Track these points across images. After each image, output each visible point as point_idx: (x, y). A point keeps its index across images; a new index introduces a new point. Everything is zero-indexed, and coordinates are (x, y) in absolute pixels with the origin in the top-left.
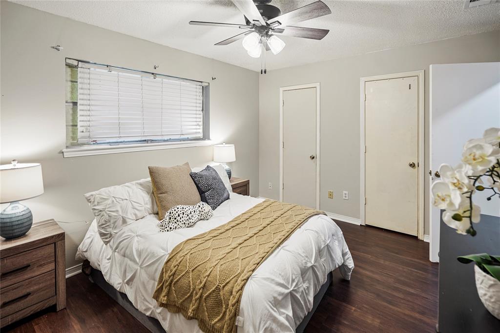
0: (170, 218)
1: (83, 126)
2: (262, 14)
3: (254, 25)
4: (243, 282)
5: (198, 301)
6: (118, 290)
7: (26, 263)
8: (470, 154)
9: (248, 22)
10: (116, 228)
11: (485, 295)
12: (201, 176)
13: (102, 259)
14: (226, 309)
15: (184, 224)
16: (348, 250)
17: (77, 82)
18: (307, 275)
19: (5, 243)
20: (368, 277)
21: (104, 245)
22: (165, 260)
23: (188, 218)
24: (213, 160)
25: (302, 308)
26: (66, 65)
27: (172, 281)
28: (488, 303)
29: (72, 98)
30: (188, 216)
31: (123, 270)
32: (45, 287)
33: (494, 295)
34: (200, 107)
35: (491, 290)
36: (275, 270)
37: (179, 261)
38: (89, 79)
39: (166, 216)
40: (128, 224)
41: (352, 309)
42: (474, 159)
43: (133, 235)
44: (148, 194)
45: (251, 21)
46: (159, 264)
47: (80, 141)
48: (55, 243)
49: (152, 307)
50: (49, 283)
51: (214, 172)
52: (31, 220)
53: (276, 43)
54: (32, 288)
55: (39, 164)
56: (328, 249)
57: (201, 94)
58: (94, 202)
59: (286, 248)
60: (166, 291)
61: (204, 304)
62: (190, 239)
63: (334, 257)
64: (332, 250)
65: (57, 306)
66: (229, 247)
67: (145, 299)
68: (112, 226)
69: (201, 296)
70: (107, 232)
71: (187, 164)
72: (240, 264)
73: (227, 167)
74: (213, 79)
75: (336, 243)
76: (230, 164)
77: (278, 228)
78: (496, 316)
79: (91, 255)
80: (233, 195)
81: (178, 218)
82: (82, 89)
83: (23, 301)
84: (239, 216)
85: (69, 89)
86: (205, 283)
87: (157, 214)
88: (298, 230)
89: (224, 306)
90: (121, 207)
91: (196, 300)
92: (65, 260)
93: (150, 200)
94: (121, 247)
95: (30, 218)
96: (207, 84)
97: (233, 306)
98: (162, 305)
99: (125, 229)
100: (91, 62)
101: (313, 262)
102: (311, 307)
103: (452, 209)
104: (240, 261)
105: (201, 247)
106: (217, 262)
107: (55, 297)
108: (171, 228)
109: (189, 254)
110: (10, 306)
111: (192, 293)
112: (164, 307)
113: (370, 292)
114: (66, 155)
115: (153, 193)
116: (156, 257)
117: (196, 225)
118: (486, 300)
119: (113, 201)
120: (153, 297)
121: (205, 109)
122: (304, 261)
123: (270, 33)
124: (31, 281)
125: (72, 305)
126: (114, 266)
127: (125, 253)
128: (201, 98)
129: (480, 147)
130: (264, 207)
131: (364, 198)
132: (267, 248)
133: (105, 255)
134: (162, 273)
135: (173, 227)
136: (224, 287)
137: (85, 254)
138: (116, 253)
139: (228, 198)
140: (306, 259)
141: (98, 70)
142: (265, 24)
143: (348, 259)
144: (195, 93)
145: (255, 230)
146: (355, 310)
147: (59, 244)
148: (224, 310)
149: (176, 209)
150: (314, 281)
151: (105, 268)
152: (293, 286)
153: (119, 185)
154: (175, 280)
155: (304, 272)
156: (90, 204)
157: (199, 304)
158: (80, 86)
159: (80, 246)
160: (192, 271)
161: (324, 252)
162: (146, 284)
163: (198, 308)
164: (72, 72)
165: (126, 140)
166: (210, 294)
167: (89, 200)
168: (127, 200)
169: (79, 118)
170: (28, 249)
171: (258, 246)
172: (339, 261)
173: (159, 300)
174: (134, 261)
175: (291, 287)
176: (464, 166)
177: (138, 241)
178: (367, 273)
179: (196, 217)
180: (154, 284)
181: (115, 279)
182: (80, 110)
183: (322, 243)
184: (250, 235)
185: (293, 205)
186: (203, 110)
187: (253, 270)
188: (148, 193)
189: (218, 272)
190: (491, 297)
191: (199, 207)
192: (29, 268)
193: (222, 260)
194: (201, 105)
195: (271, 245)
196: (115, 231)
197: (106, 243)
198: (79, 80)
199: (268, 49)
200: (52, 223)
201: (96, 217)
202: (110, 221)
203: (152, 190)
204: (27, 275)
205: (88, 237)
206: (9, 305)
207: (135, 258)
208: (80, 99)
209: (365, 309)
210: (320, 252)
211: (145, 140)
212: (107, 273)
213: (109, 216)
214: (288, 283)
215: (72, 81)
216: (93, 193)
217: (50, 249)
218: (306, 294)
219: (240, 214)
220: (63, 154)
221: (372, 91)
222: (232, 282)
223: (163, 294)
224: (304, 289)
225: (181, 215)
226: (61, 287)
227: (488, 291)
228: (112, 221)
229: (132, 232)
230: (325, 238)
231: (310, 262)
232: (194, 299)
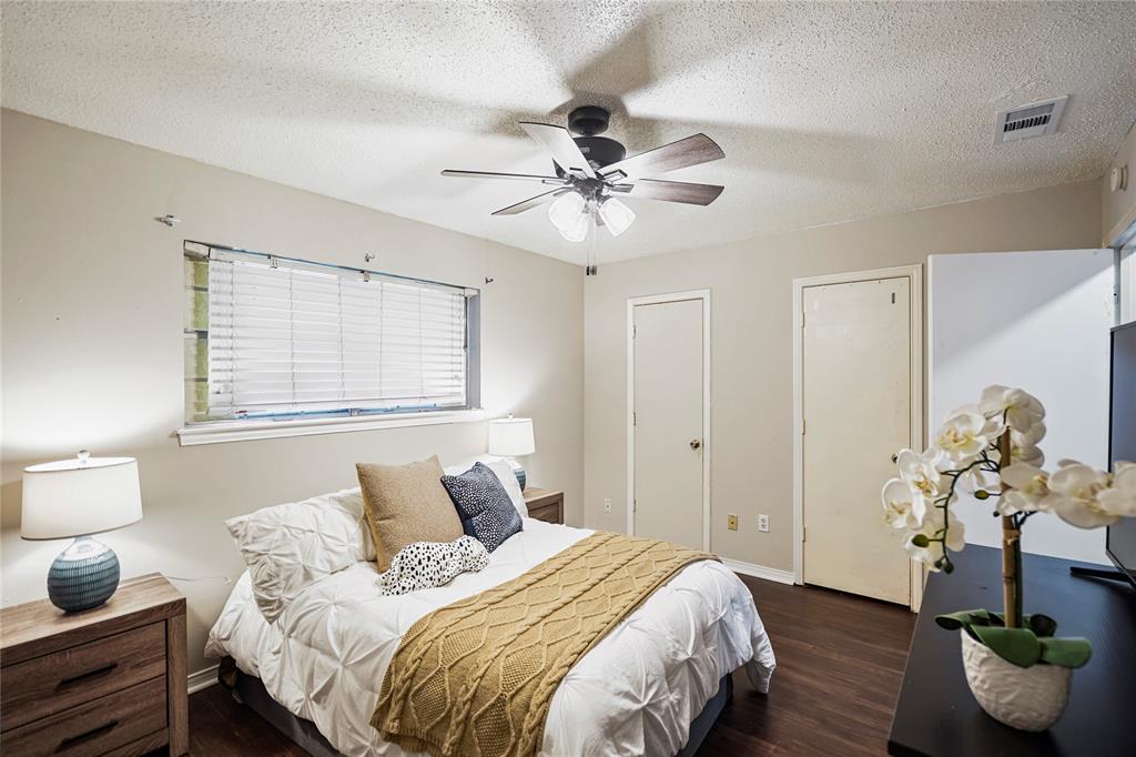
0: (402, 568)
1: (219, 381)
2: (587, 156)
3: (572, 176)
4: (551, 687)
5: (461, 727)
6: (296, 713)
7: (108, 660)
8: (949, 432)
9: (560, 172)
10: (290, 588)
11: (975, 678)
12: (464, 484)
13: (261, 653)
14: (518, 738)
15: (431, 579)
16: (763, 631)
17: (206, 290)
18: (678, 678)
19: (66, 619)
20: (804, 686)
21: (267, 623)
22: (395, 650)
23: (438, 567)
24: (487, 452)
25: (666, 741)
26: (185, 255)
27: (408, 690)
28: (979, 693)
29: (196, 323)
30: (438, 563)
31: (306, 672)
32: (146, 709)
33: (988, 678)
34: (460, 340)
35: (984, 669)
36: (615, 665)
37: (423, 651)
38: (232, 283)
39: (393, 564)
40: (316, 580)
41: (768, 748)
42: (955, 441)
43: (328, 602)
44: (356, 520)
45: (566, 169)
46: (382, 658)
47: (214, 411)
48: (166, 621)
49: (368, 744)
50: (153, 701)
51: (490, 476)
52: (117, 573)
53: (617, 213)
54: (120, 712)
55: (133, 459)
56: (722, 627)
57: (463, 313)
58: (245, 535)
59: (636, 624)
60: (396, 710)
61: (475, 732)
62: (444, 609)
63: (734, 645)
64: (730, 630)
65: (171, 749)
66: (523, 623)
67: (353, 730)
68: (283, 585)
69: (468, 717)
70: (272, 596)
71: (435, 459)
72: (544, 654)
73: (517, 466)
74: (487, 281)
75: (740, 616)
76: (523, 458)
77: (622, 586)
78: (992, 714)
79: (237, 647)
80: (530, 523)
81: (419, 568)
82: (216, 303)
83: (102, 738)
84: (542, 564)
85: (191, 305)
86: (476, 691)
87: (375, 561)
88: (662, 590)
89: (514, 734)
90: (301, 546)
91: (458, 724)
92: (186, 656)
93: (360, 532)
94: (302, 628)
95: (114, 571)
96: (475, 293)
97: (530, 732)
98: (390, 737)
99: (311, 590)
100: (235, 248)
101: (690, 651)
102: (684, 739)
103: (914, 527)
104: (545, 648)
105: (467, 623)
106: (499, 651)
107: (166, 731)
108: (404, 588)
109: (443, 637)
110: (77, 748)
111: (450, 711)
112: (393, 742)
113: (808, 716)
114: (185, 441)
115: (365, 518)
116: (376, 644)
117: (454, 583)
118: (977, 688)
119: (285, 535)
120: (371, 724)
121: (471, 344)
122: (672, 650)
123: (605, 192)
124: (119, 697)
125: (201, 747)
126: (288, 665)
127: (310, 639)
128: (463, 321)
129: (966, 420)
130: (592, 545)
131: (802, 530)
132: (597, 623)
133: (268, 643)
134: (389, 674)
135: (407, 586)
136: (513, 697)
137: (225, 644)
138: (291, 641)
139: (520, 529)
140: (677, 645)
141: (248, 264)
142: (595, 176)
143: (763, 649)
144: (449, 312)
145: (575, 591)
146: (776, 751)
147: (174, 621)
148: (513, 740)
149: (414, 549)
150: (691, 692)
151: (268, 671)
152: (649, 698)
153: (295, 502)
154: (416, 688)
155: (671, 670)
156: (235, 540)
157: (464, 731)
158: (212, 298)
159: (215, 629)
160: (450, 669)
161: (713, 633)
162: (355, 699)
163: (461, 740)
164: (196, 268)
165: (306, 410)
166: (485, 711)
167: (234, 534)
168: (312, 532)
169: (212, 365)
170: (113, 632)
171: (580, 619)
172: (744, 651)
173: (384, 728)
174: (331, 654)
175: (645, 698)
176: (938, 452)
177: (337, 615)
178: (804, 678)
179: (453, 566)
180: (372, 698)
181: (290, 693)
182: (213, 348)
183: (709, 615)
184: (564, 599)
185: (652, 542)
186: (466, 346)
187: (571, 666)
188: (356, 518)
189: (502, 669)
190: (983, 682)
191: (461, 545)
192: (114, 670)
193: (508, 648)
194: (463, 336)
195: (606, 618)
196: (289, 596)
197: (271, 620)
198: (211, 286)
199: (600, 223)
200: (158, 580)
201: (249, 568)
202: (278, 576)
203: (363, 513)
204: (111, 684)
205: (231, 608)
206: (75, 745)
207: (331, 647)
208: (213, 326)
209: (795, 748)
210: (704, 634)
211: (347, 411)
212: (272, 680)
213: (278, 565)
214: (640, 691)
215: (196, 289)
216: (244, 518)
217: (156, 632)
218: (676, 714)
219: (546, 559)
220: (179, 439)
221: (816, 307)
222: (528, 687)
223: (392, 715)
224: (672, 703)
225: (424, 563)
226: (177, 711)
227: (979, 671)
228: (282, 576)
229: (323, 595)
230: (715, 605)
231: (684, 651)
232: (453, 722)
